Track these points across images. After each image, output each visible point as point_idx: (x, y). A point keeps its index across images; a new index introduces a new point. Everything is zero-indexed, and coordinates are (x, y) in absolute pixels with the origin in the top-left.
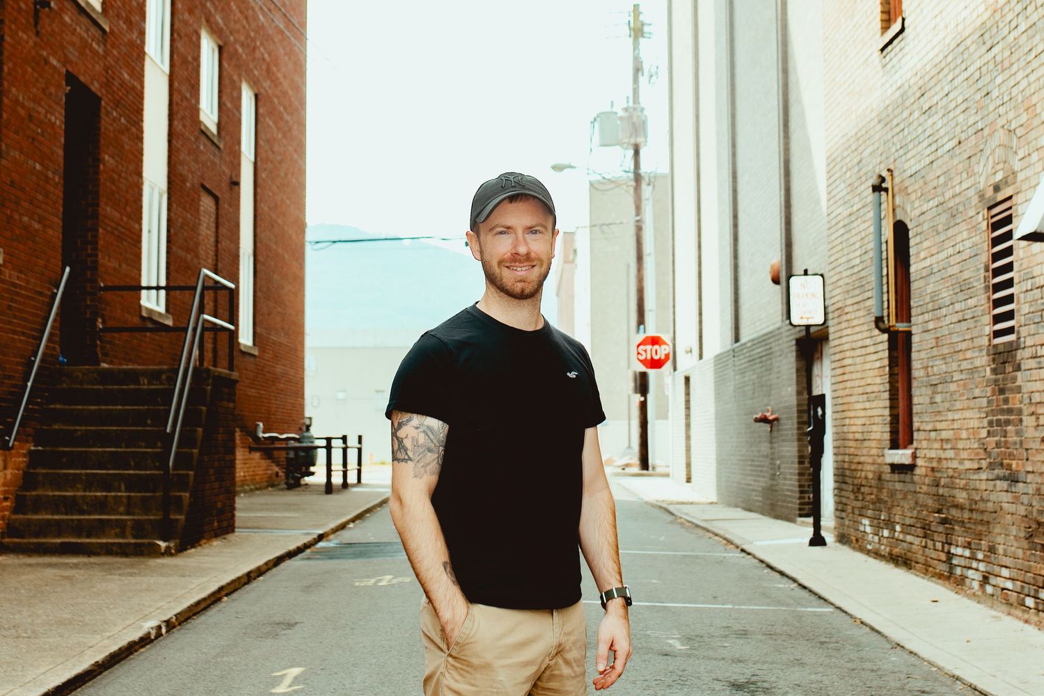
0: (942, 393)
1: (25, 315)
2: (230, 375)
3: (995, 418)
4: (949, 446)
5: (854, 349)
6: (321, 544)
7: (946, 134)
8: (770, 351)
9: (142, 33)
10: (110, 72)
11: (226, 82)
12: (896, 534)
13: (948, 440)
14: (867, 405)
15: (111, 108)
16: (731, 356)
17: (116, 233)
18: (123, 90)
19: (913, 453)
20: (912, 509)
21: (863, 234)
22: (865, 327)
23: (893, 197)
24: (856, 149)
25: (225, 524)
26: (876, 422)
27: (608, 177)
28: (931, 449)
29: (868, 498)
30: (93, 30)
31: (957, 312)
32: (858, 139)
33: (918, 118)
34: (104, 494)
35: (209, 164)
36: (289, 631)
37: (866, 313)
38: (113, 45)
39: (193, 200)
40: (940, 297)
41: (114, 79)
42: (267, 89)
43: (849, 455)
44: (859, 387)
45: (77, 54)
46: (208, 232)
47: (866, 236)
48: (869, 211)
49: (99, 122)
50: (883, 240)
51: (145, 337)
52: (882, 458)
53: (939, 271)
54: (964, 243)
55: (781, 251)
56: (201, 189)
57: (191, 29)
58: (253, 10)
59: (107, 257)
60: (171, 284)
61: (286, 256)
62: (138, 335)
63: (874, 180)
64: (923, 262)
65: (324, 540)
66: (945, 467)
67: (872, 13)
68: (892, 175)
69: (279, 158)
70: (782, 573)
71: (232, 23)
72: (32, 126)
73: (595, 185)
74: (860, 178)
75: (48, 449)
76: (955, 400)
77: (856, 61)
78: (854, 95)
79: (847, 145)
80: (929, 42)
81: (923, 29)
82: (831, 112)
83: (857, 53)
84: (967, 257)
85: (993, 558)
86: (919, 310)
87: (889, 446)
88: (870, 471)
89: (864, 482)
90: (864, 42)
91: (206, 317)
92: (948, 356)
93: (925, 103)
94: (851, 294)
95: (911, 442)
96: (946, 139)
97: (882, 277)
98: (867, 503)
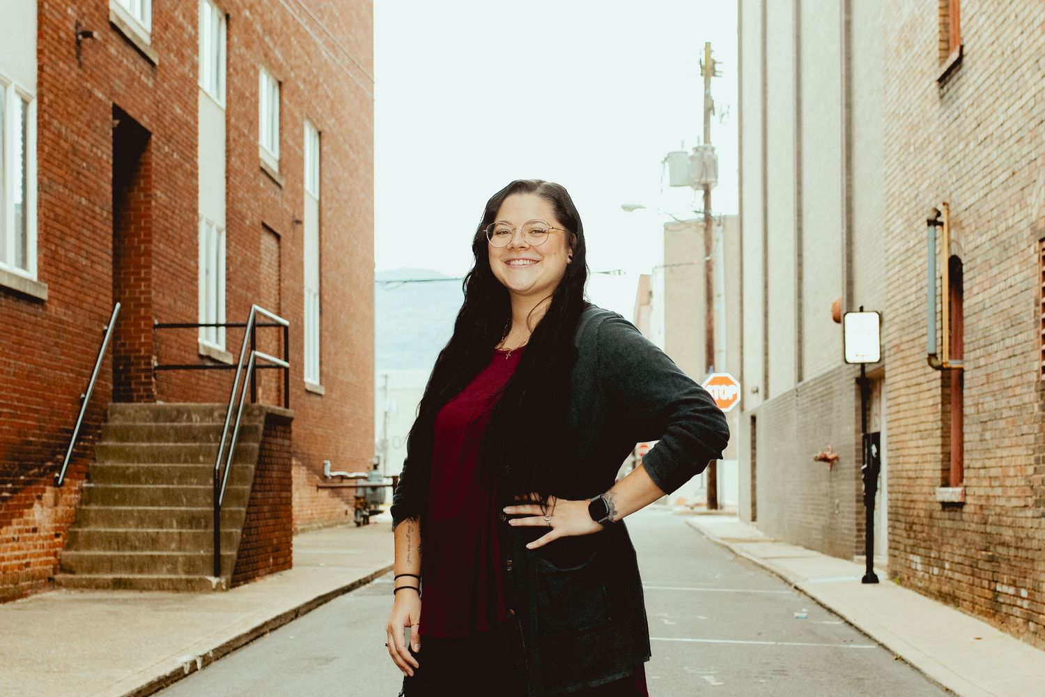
0: (991, 430)
1: (72, 352)
2: (285, 412)
3: (1041, 455)
4: (997, 483)
5: (908, 387)
7: (1001, 165)
8: (830, 391)
9: (195, 67)
10: (160, 106)
11: (287, 118)
12: (946, 572)
13: (996, 478)
14: (920, 443)
15: (163, 143)
16: (795, 396)
17: (171, 270)
18: (175, 125)
19: (963, 491)
20: (961, 547)
21: (919, 270)
22: (920, 364)
23: (949, 231)
24: (914, 184)
25: (281, 560)
26: (928, 460)
28: (980, 487)
29: (920, 536)
30: (142, 63)
31: (1007, 348)
32: (915, 173)
33: (974, 150)
34: (156, 530)
35: (270, 202)
36: (326, 666)
37: (919, 350)
38: (164, 80)
39: (253, 239)
40: (991, 332)
41: (165, 113)
42: (332, 125)
43: (903, 493)
44: (913, 424)
45: (124, 87)
46: (271, 271)
47: (922, 272)
48: (924, 247)
49: (150, 157)
50: (938, 275)
51: (204, 374)
52: (933, 496)
53: (991, 306)
54: (1016, 276)
55: (843, 289)
56: (261, 228)
57: (248, 65)
58: (315, 46)
59: (161, 295)
60: (231, 321)
61: (354, 296)
62: (196, 373)
63: (932, 216)
64: (976, 297)
66: (993, 504)
68: (948, 209)
69: (345, 197)
70: (830, 610)
71: (293, 58)
72: (77, 160)
73: (669, 227)
74: (917, 212)
75: (100, 486)
76: (1004, 438)
77: (915, 94)
78: (912, 128)
79: (905, 179)
80: (986, 70)
81: (980, 57)
82: (890, 146)
83: (916, 84)
84: (1018, 291)
85: (1037, 597)
86: (971, 347)
87: (940, 484)
88: (922, 509)
89: (916, 520)
90: (923, 73)
91: (258, 353)
92: (998, 393)
93: (980, 134)
94: (907, 331)
95: (961, 479)
96: (1000, 170)
97: (936, 313)
98: (918, 541)
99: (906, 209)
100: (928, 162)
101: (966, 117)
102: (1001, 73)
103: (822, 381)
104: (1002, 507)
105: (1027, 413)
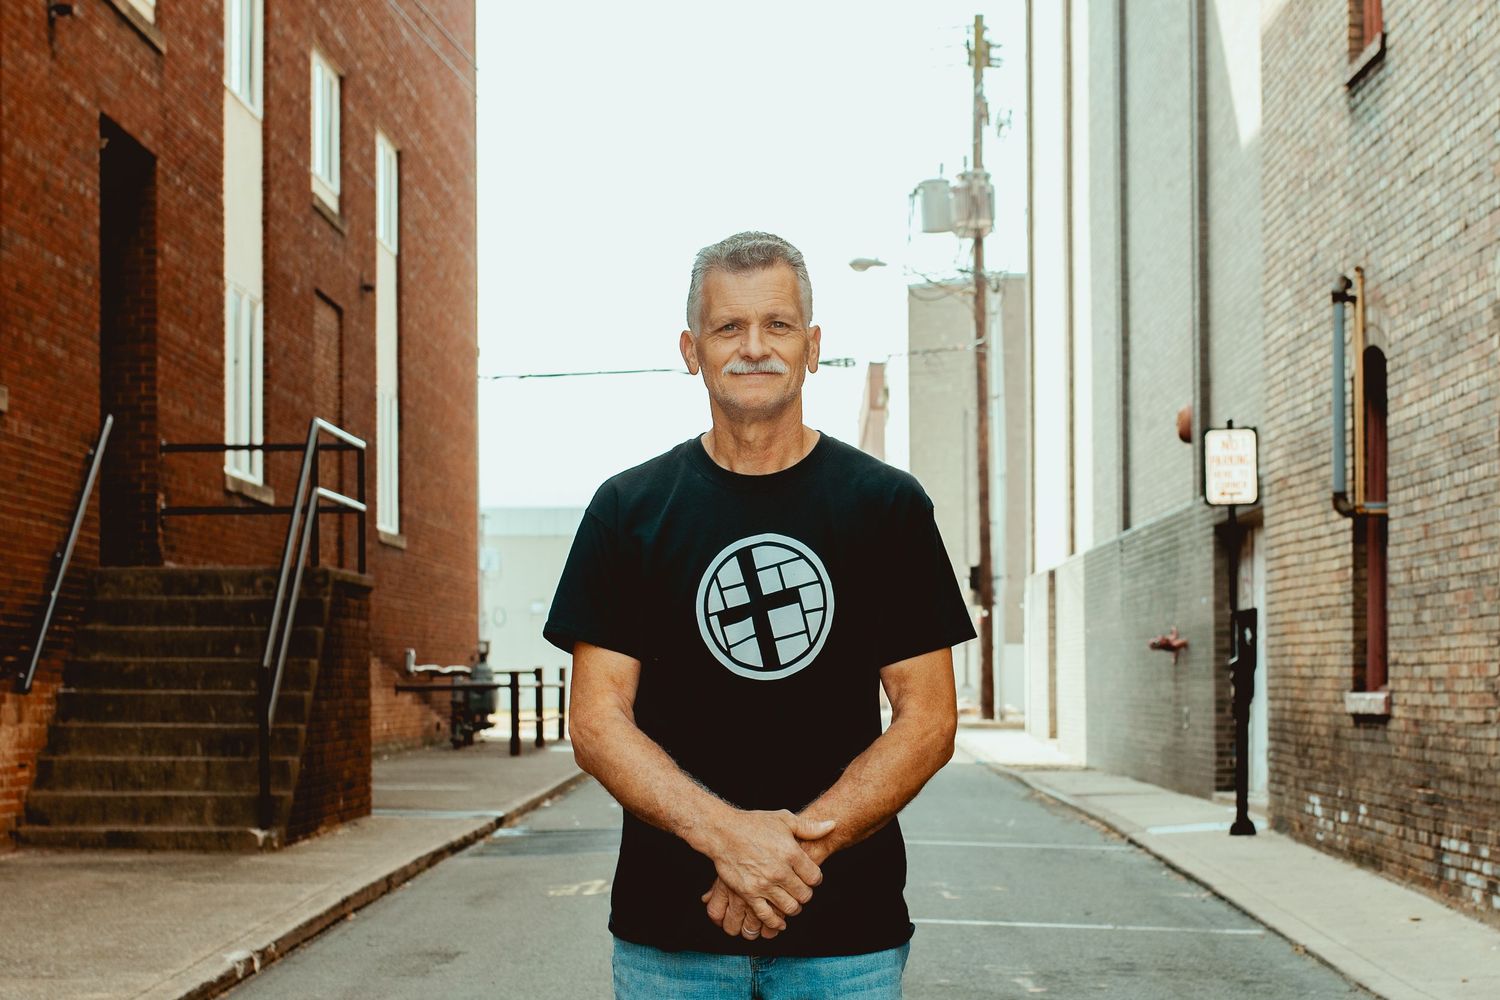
0: (1432, 608)
1: (44, 489)
2: (360, 579)
4: (1441, 688)
5: (1300, 541)
6: (501, 832)
7: (1446, 213)
8: (1174, 544)
9: (219, 56)
10: (169, 116)
11: (352, 132)
12: (1360, 819)
13: (1440, 679)
14: (1320, 625)
15: (173, 171)
16: (1118, 551)
17: (185, 363)
18: (192, 146)
19: (1387, 698)
20: (1385, 782)
21: (1317, 367)
22: (1319, 508)
23: (1364, 309)
24: (1308, 237)
25: (356, 803)
26: (1333, 650)
27: (935, 279)
28: (1414, 692)
29: (1319, 764)
30: (142, 50)
31: (1457, 486)
32: (1311, 222)
33: (1403, 190)
34: (171, 758)
35: (327, 258)
36: (447, 966)
37: (1319, 486)
38: (174, 76)
39: (303, 314)
40: (1432, 462)
41: (175, 127)
42: (416, 142)
43: (1292, 700)
44: (1308, 597)
45: (117, 88)
46: (328, 363)
47: (1322, 369)
48: (1326, 332)
49: (154, 193)
50: (1348, 375)
51: (233, 521)
52: (1340, 705)
53: (1432, 423)
54: (1470, 380)
55: (1194, 391)
56: (315, 297)
57: (295, 51)
58: (392, 21)
59: (170, 401)
60: (271, 442)
61: (448, 398)
62: (222, 519)
63: (1334, 285)
64: (1407, 409)
65: (506, 825)
66: (1435, 718)
67: (1336, 26)
68: (1362, 277)
69: (435, 249)
70: (1189, 877)
71: (360, 41)
72: (50, 200)
73: (917, 292)
74: (1314, 281)
75: (85, 691)
76: (1452, 620)
77: (1311, 102)
78: (1306, 154)
79: (1295, 230)
80: (1423, 71)
81: (1413, 52)
82: (1271, 180)
83: (1312, 89)
84: (1475, 402)
86: (1400, 483)
87: (1351, 687)
88: (1323, 724)
89: (1314, 741)
90: (1322, 71)
91: (322, 491)
92: (1442, 552)
93: (1414, 166)
94: (1297, 459)
95: (1384, 680)
96: (1445, 222)
97: (1344, 431)
98: (1317, 772)
99: (1296, 276)
100: (1331, 206)
101: (1392, 141)
102: (1446, 77)
103: (1163, 529)
104: (1448, 723)
105: (1489, 584)
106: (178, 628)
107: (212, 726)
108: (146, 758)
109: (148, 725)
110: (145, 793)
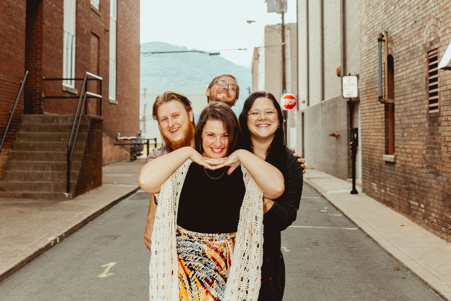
0: (407, 132)
2: (100, 118)
4: (410, 156)
5: (370, 109)
6: (139, 192)
7: (410, 18)
12: (387, 192)
13: (409, 153)
14: (376, 134)
17: (51, 55)
19: (394, 157)
20: (394, 182)
21: (374, 59)
22: (375, 100)
23: (387, 44)
24: (372, 22)
25: (97, 183)
26: (379, 142)
28: (402, 156)
29: (376, 175)
31: (414, 97)
33: (398, 10)
34: (42, 172)
40: (407, 89)
43: (368, 155)
44: (372, 126)
48: (377, 49)
49: (42, 7)
50: (383, 62)
52: (381, 158)
53: (406, 78)
54: (417, 67)
55: (341, 63)
59: (46, 66)
63: (379, 36)
64: (399, 74)
66: (408, 165)
68: (387, 34)
75: (17, 151)
76: (413, 136)
79: (368, 19)
82: (361, 4)
84: (418, 73)
85: (428, 208)
86: (398, 95)
87: (384, 153)
88: (376, 163)
89: (374, 167)
91: (88, 93)
92: (410, 116)
93: (401, 3)
94: (369, 85)
95: (394, 151)
96: (410, 20)
97: (382, 79)
98: (375, 177)
100: (378, 13)
103: (333, 101)
104: (412, 166)
105: (423, 127)
106: (46, 133)
107: (54, 162)
108: (34, 172)
109: (35, 162)
110: (34, 182)
